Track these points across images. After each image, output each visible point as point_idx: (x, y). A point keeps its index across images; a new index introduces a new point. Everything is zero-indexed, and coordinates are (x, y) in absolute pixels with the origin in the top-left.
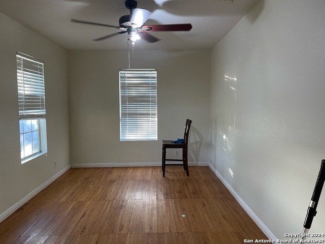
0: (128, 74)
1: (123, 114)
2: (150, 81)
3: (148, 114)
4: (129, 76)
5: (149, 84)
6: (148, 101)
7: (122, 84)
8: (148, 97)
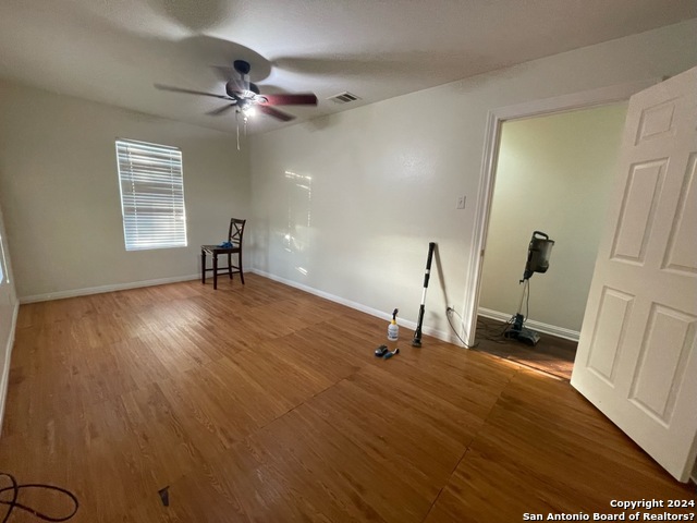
0: (132, 147)
1: (127, 210)
2: (171, 164)
3: (171, 211)
4: (134, 152)
5: (169, 168)
6: (170, 192)
7: (121, 161)
8: (170, 186)
